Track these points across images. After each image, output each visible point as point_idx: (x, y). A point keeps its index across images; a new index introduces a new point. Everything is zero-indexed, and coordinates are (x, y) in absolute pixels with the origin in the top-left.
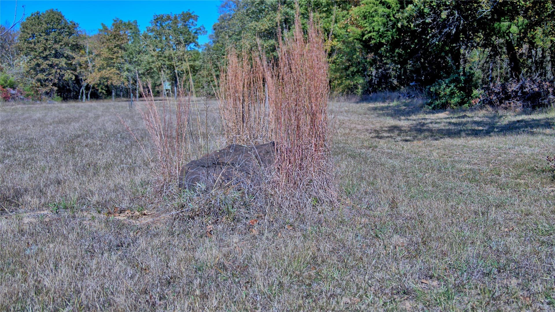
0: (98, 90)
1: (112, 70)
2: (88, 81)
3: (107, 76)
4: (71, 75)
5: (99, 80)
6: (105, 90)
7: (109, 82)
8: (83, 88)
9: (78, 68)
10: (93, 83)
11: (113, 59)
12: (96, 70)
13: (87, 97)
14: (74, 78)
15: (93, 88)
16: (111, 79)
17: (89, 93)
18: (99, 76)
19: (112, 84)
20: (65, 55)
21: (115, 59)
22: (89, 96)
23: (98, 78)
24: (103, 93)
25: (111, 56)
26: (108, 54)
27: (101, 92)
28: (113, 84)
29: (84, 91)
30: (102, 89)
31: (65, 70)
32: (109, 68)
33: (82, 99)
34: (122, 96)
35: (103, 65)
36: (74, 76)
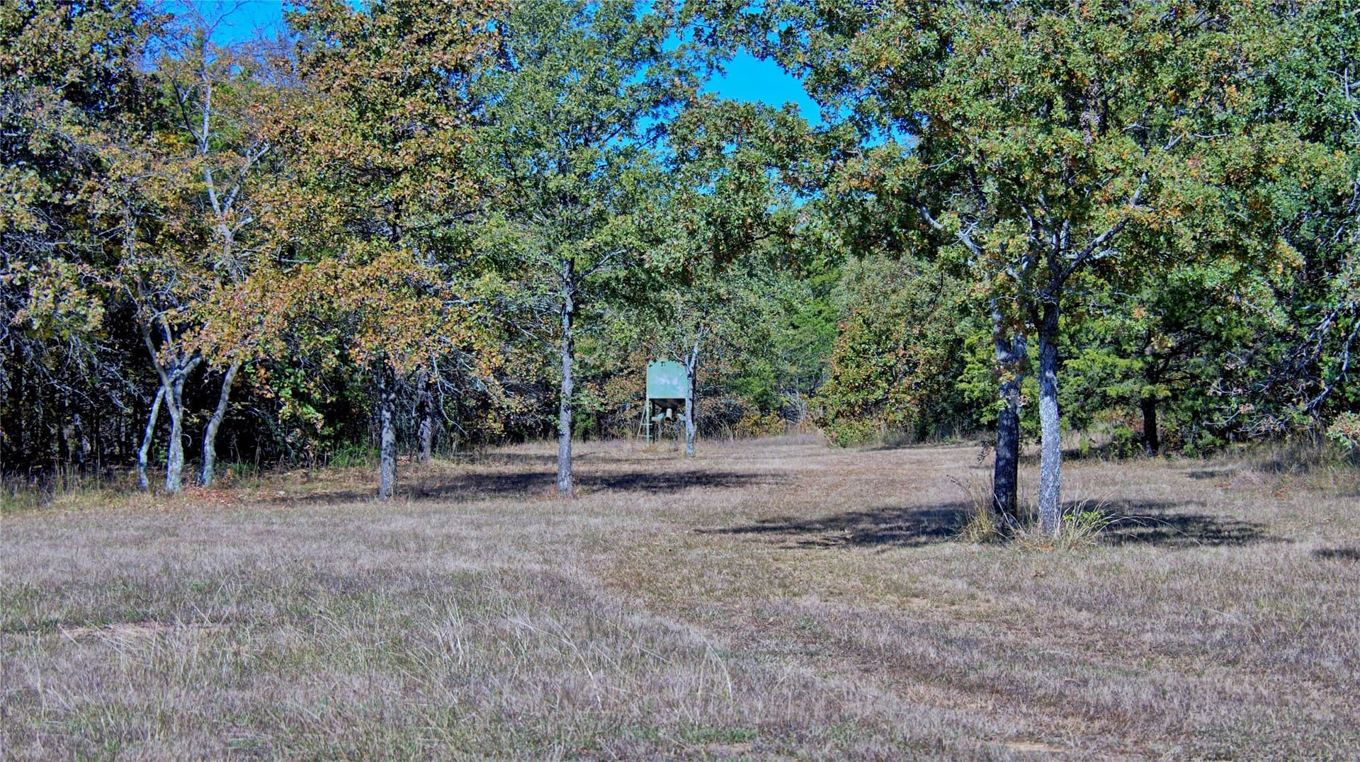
0: (274, 405)
1: (386, 260)
2: (206, 340)
3: (344, 304)
4: (77, 294)
5: (287, 338)
6: (320, 407)
7: (364, 350)
8: (168, 391)
9: (131, 245)
10: (241, 354)
11: (394, 174)
12: (263, 260)
13: (193, 453)
14: (95, 314)
15: (241, 391)
16: (378, 330)
17: (212, 429)
18: (281, 303)
19: (380, 364)
20: (37, 146)
21: (405, 179)
22: (209, 449)
23: (273, 321)
24: (309, 426)
25: (377, 157)
26: (356, 140)
27: (295, 420)
28: (393, 362)
29: (176, 416)
30: (301, 397)
31: (30, 259)
32: (358, 246)
33: (157, 464)
34: (427, 444)
35: (313, 222)
36: (96, 301)
